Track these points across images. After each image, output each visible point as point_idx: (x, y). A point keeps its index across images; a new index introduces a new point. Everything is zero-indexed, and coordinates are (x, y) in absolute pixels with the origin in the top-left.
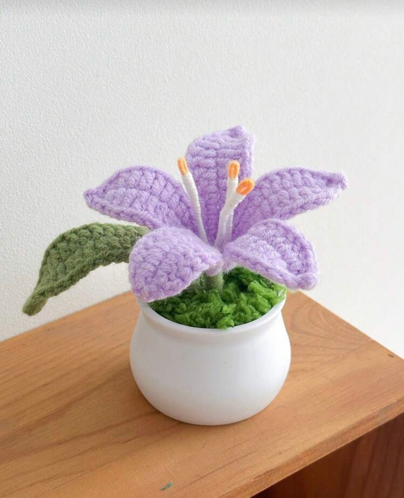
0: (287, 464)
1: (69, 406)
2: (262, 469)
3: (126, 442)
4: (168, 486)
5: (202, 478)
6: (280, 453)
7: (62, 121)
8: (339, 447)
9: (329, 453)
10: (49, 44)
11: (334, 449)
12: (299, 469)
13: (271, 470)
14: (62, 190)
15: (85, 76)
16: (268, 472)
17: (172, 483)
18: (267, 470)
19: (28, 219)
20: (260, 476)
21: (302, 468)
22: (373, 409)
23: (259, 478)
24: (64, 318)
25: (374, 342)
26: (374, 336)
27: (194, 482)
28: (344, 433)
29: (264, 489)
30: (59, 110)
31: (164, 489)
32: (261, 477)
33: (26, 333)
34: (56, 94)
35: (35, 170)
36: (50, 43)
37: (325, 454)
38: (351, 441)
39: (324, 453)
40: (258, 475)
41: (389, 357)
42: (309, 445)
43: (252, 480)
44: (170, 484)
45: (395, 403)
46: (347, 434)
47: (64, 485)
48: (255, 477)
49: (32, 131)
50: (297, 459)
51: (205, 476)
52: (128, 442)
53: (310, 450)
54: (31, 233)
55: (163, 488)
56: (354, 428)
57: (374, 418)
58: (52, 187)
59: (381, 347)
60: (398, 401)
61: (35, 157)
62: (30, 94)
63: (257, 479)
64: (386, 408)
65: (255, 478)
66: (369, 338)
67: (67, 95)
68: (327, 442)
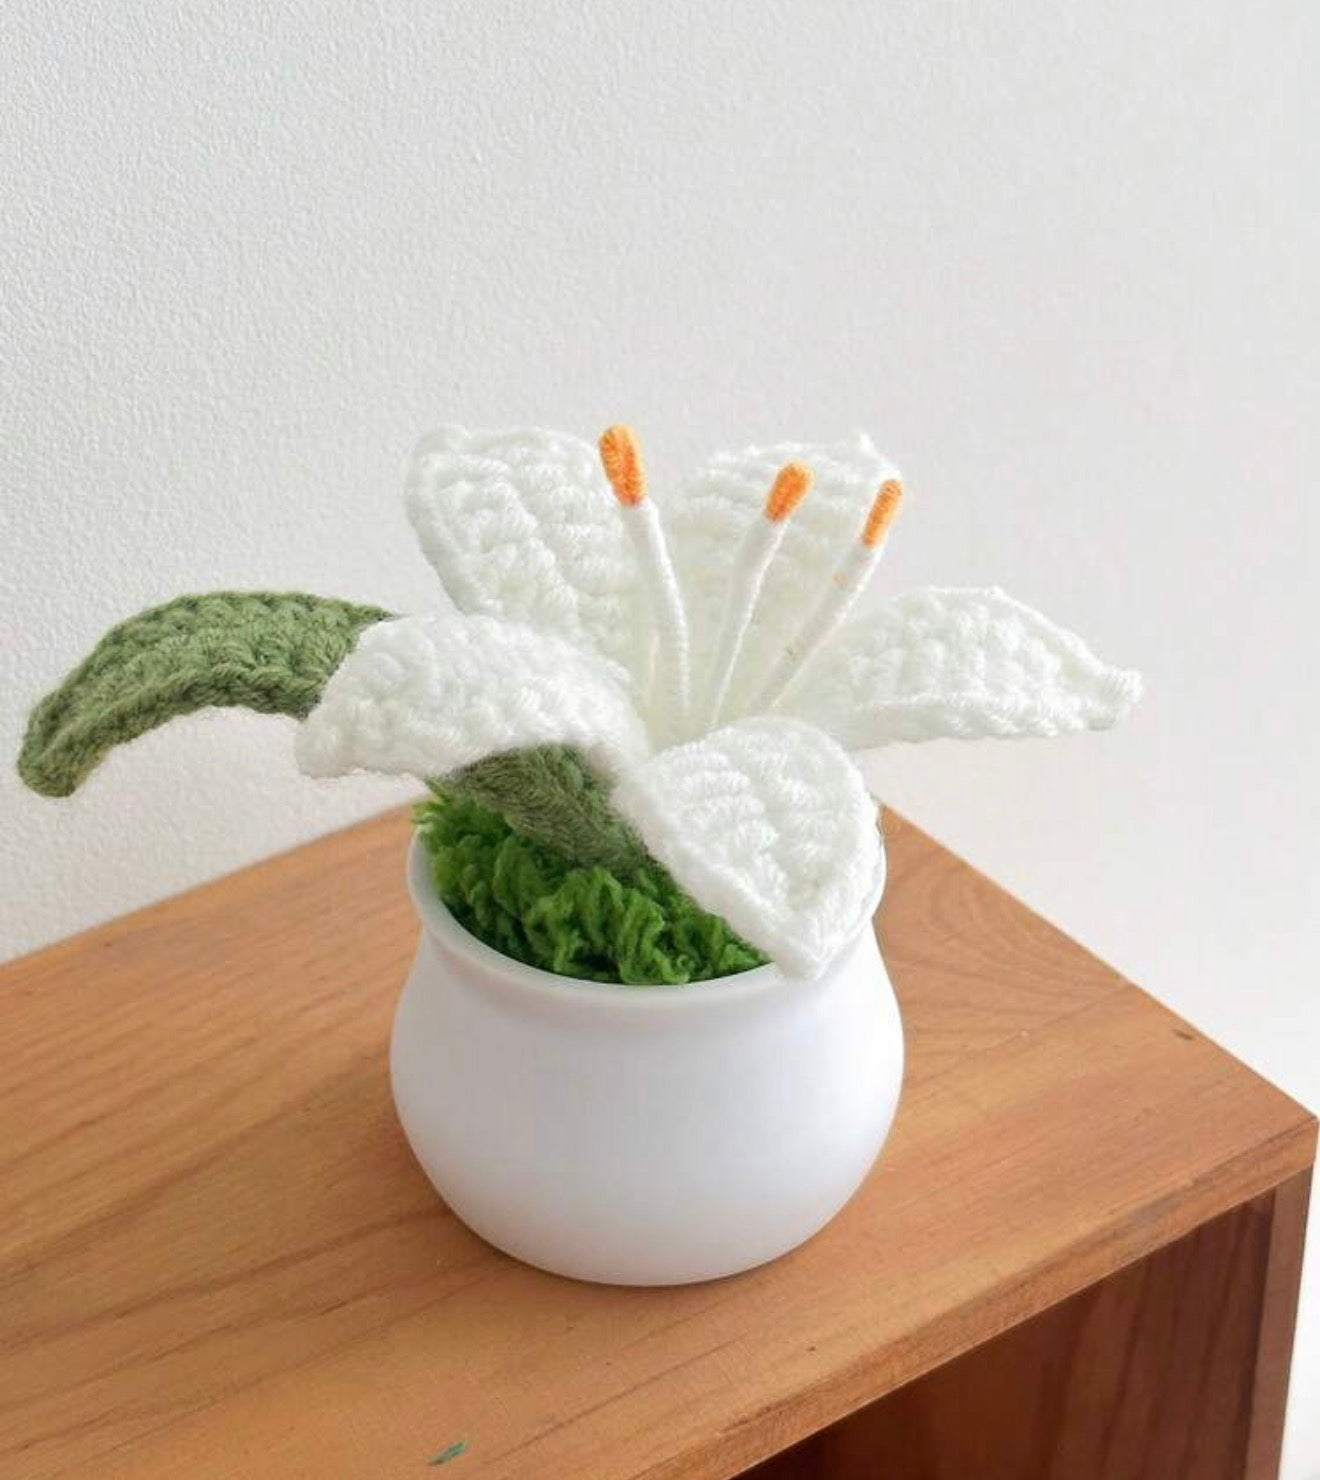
0: (835, 1385)
1: (156, 1192)
2: (750, 1398)
3: (329, 1310)
4: (454, 1451)
5: (560, 1425)
6: (813, 1349)
7: (138, 292)
8: (1002, 1329)
9: (969, 1346)
10: (91, 54)
11: (987, 1336)
12: (874, 1399)
13: (779, 1405)
14: (141, 507)
15: (212, 151)
16: (768, 1409)
17: (465, 1443)
18: (766, 1403)
19: (37, 601)
20: (743, 1422)
21: (882, 1394)
22: (1115, 1206)
23: (743, 1427)
24: (160, 908)
25: (1132, 989)
26: (1134, 972)
27: (537, 1438)
28: (1018, 1285)
29: (756, 1463)
30: (128, 257)
31: (439, 1462)
32: (748, 1426)
33: (37, 953)
34: (119, 209)
35: (55, 445)
36: (94, 50)
37: (958, 1352)
38: (1043, 1309)
39: (952, 1349)
40: (735, 1419)
41: (1180, 1041)
42: (908, 1321)
43: (718, 1435)
44: (461, 1445)
45: (1186, 1189)
46: (1026, 1287)
47: (129, 1447)
48: (726, 1425)
49: (43, 325)
50: (865, 1367)
51: (571, 1421)
52: (336, 1311)
53: (906, 1339)
54: (47, 645)
55: (435, 1458)
56: (1050, 1268)
57: (1115, 1236)
58: (111, 497)
59: (1157, 1007)
60: (1197, 1182)
61: (52, 407)
62: (33, 210)
63: (732, 1432)
64: (1155, 1205)
65: (727, 1429)
66: (1118, 976)
67: (154, 211)
68: (959, 1314)
